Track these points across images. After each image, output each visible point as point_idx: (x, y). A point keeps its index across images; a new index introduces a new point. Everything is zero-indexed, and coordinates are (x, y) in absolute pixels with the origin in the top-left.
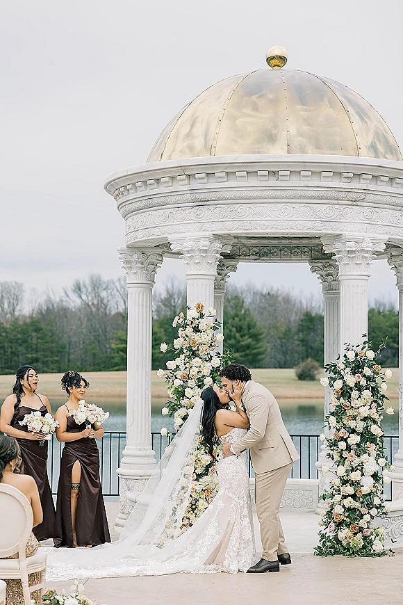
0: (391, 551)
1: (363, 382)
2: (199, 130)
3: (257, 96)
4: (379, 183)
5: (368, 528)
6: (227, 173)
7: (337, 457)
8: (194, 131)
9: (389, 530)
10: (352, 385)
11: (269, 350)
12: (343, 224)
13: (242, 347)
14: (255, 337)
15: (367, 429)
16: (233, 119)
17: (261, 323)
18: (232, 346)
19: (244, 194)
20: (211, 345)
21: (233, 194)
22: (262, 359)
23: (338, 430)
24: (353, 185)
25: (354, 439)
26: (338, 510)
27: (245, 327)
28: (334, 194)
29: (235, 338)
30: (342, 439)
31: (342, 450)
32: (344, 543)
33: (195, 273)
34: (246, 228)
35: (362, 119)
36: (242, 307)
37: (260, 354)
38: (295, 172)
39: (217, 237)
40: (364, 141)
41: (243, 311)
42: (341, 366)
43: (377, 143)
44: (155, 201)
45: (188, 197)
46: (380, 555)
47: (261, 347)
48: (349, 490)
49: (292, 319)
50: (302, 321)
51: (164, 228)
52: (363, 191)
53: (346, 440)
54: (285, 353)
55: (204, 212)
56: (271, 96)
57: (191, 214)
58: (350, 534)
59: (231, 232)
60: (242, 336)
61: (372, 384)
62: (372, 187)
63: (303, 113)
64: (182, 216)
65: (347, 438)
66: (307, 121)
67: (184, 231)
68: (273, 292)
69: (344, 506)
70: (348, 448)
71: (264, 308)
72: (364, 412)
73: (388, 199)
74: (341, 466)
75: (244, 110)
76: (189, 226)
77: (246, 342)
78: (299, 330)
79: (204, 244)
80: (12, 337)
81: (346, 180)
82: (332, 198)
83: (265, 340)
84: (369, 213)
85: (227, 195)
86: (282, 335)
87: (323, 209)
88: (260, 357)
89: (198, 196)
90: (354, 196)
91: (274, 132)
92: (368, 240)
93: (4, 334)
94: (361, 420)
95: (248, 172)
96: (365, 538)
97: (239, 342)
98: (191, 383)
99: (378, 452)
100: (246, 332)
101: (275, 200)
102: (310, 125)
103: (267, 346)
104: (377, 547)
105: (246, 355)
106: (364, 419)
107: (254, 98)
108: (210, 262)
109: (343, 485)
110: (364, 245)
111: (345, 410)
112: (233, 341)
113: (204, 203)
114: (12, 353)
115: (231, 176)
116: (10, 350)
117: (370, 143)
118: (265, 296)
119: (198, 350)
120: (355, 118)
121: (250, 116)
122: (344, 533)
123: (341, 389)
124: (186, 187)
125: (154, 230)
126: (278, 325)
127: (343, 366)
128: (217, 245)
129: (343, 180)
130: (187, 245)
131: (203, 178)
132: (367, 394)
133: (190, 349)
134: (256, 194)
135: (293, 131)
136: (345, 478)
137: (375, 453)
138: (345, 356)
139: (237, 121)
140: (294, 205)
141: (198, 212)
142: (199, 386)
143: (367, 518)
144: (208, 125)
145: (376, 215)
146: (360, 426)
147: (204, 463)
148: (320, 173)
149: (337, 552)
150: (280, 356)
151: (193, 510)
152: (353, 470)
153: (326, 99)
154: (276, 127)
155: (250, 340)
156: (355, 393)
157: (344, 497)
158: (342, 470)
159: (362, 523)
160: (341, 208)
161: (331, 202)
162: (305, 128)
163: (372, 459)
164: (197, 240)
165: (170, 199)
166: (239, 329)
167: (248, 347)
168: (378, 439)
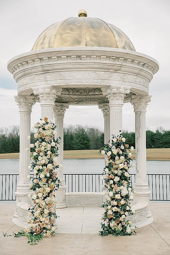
0: (135, 232)
1: (121, 152)
2: (46, 41)
3: (72, 25)
4: (127, 62)
5: (124, 221)
6: (58, 57)
7: (109, 187)
8: (44, 41)
9: (133, 219)
10: (116, 154)
11: (92, 144)
12: (111, 81)
13: (84, 143)
14: (88, 141)
15: (123, 174)
16: (62, 34)
17: (90, 137)
18: (81, 143)
19: (66, 66)
20: (51, 136)
21: (60, 67)
22: (90, 147)
23: (110, 175)
24: (115, 63)
25: (117, 179)
26: (110, 212)
27: (85, 138)
28: (107, 67)
29: (82, 141)
30: (111, 179)
31: (112, 184)
32: (113, 229)
33: (44, 104)
34: (67, 83)
35: (119, 36)
36: (84, 132)
37: (89, 145)
38: (89, 56)
39: (54, 87)
40: (120, 45)
41: (85, 133)
42: (110, 145)
43: (126, 47)
44: (27, 72)
45: (41, 69)
46: (130, 235)
47: (90, 143)
48: (115, 203)
49: (99, 135)
50: (101, 136)
51: (30, 84)
52: (120, 66)
53: (113, 179)
54: (97, 145)
55: (48, 76)
56: (78, 25)
57: (42, 77)
58: (115, 224)
59: (60, 84)
60: (84, 141)
61: (125, 153)
62: (124, 64)
63: (93, 32)
64: (38, 78)
65: (114, 179)
66: (95, 35)
67: (39, 85)
68: (93, 128)
69: (112, 211)
70: (114, 183)
71: (91, 132)
72: (121, 166)
73: (131, 70)
74: (111, 192)
75: (66, 31)
76: (41, 83)
77: (85, 142)
78: (101, 139)
79: (47, 90)
80: (17, 142)
81: (112, 60)
82: (106, 69)
83: (91, 142)
84: (122, 76)
85: (58, 67)
86: (96, 140)
87: (102, 74)
88: (89, 146)
89: (45, 68)
90: (116, 68)
91: (80, 39)
92: (122, 88)
93: (15, 141)
94: (120, 170)
95: (67, 56)
96: (123, 226)
97: (83, 142)
98: (41, 154)
99: (128, 185)
100: (85, 139)
101: (79, 69)
102: (96, 37)
103: (91, 143)
104: (128, 230)
105: (86, 146)
106: (122, 169)
107: (71, 26)
108: (51, 99)
109: (112, 200)
110: (121, 90)
111: (113, 165)
112: (82, 142)
113: (48, 72)
114: (17, 146)
115: (59, 58)
116: (16, 146)
117: (122, 46)
118: (91, 129)
119: (45, 139)
120: (116, 35)
121: (69, 33)
122: (113, 224)
123: (111, 156)
124: (39, 64)
125: (27, 85)
126: (95, 137)
127: (111, 145)
128: (54, 91)
129: (111, 60)
130: (41, 91)
131: (47, 60)
132: (122, 158)
133: (41, 138)
134: (71, 66)
135: (88, 39)
136: (113, 197)
137: (126, 185)
138: (112, 141)
139: (63, 36)
140: (89, 72)
141: (45, 76)
142: (45, 155)
143: (123, 216)
144: (50, 38)
145: (126, 77)
146: (119, 173)
147: (47, 191)
148: (100, 56)
149: (110, 233)
150: (95, 146)
151: (42, 214)
152: (116, 193)
153: (103, 27)
154: (80, 37)
155: (86, 142)
156: (117, 158)
157: (113, 206)
158: (111, 194)
159: (121, 219)
160: (110, 73)
161: (106, 70)
162: (94, 38)
163: (125, 188)
164: (44, 88)
165: (33, 71)
166: (83, 139)
167: (86, 143)
168: (128, 179)
